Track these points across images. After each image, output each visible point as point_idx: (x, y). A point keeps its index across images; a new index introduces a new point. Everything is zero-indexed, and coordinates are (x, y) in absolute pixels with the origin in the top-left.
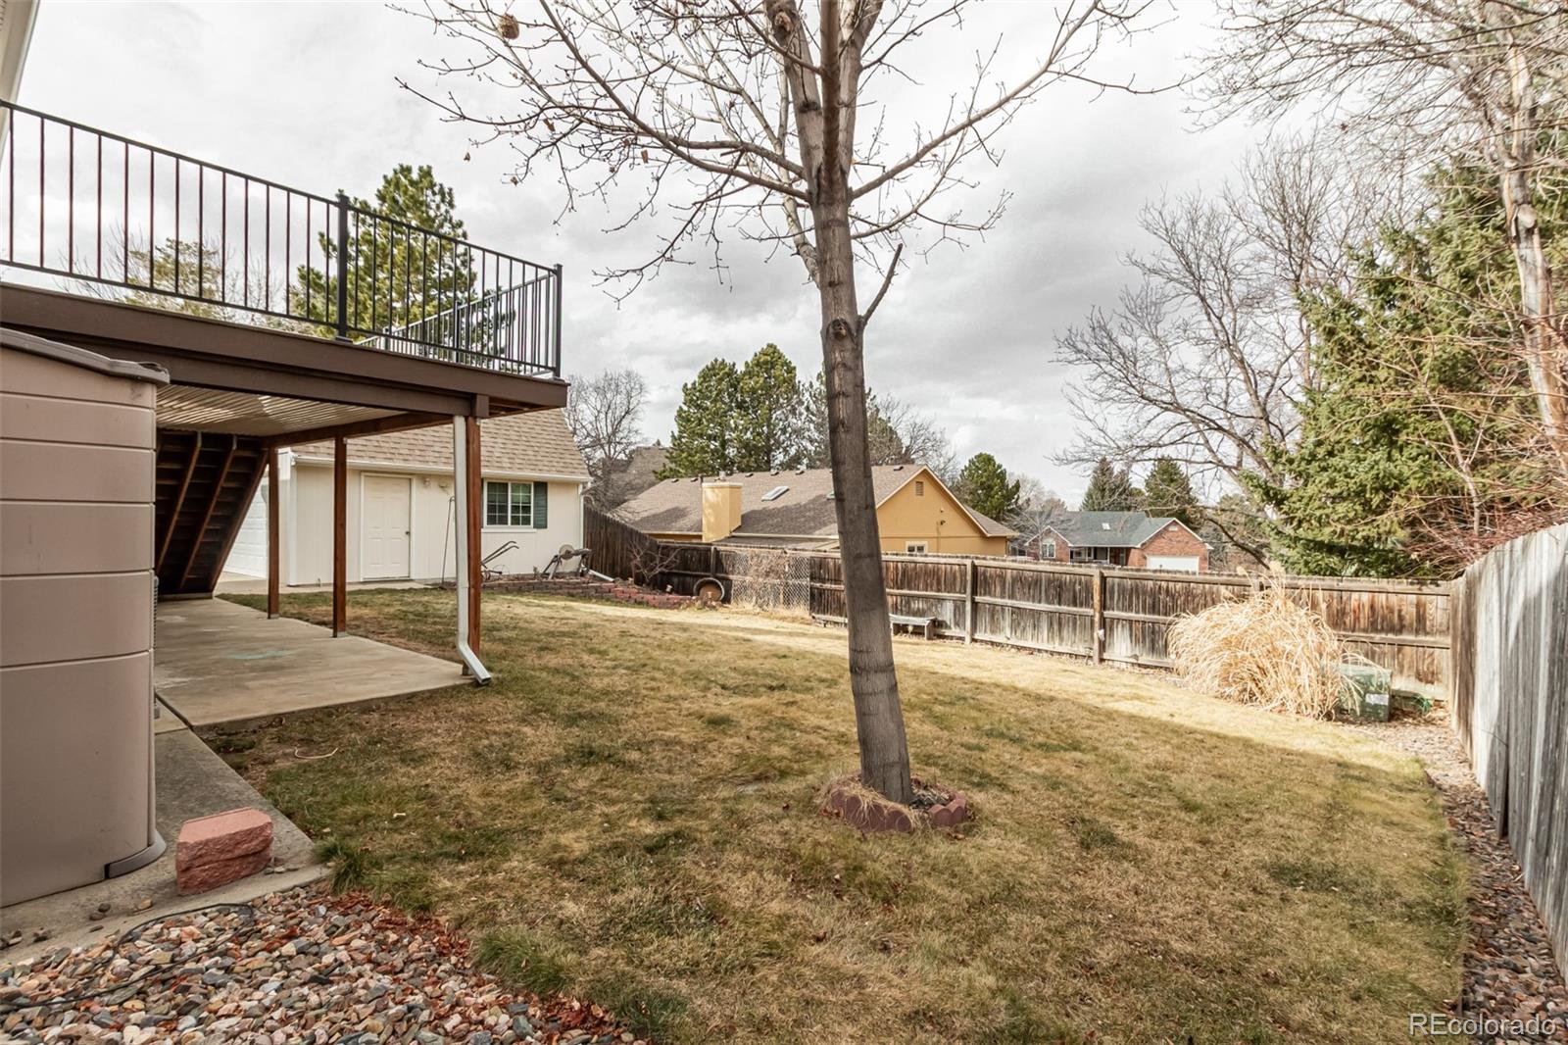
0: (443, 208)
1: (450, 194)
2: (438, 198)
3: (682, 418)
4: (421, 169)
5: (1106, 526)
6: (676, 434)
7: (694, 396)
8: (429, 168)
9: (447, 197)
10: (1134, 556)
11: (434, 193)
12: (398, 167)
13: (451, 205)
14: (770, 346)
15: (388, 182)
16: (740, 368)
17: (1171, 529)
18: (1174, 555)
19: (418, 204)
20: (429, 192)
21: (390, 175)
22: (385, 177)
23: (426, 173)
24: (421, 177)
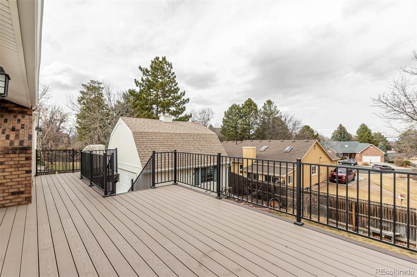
0: (169, 68)
1: (171, 64)
2: (168, 66)
3: (224, 121)
4: (163, 58)
5: (346, 146)
6: (222, 126)
7: (228, 114)
8: (165, 57)
9: (170, 65)
10: (357, 156)
11: (167, 65)
12: (155, 58)
13: (171, 68)
14: (249, 99)
15: (153, 62)
16: (241, 106)
17: (371, 147)
18: (372, 155)
19: (162, 68)
20: (165, 64)
21: (153, 60)
22: (152, 61)
23: (164, 59)
24: (163, 60)
